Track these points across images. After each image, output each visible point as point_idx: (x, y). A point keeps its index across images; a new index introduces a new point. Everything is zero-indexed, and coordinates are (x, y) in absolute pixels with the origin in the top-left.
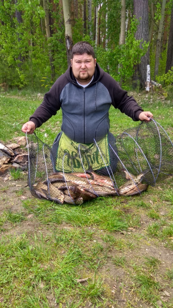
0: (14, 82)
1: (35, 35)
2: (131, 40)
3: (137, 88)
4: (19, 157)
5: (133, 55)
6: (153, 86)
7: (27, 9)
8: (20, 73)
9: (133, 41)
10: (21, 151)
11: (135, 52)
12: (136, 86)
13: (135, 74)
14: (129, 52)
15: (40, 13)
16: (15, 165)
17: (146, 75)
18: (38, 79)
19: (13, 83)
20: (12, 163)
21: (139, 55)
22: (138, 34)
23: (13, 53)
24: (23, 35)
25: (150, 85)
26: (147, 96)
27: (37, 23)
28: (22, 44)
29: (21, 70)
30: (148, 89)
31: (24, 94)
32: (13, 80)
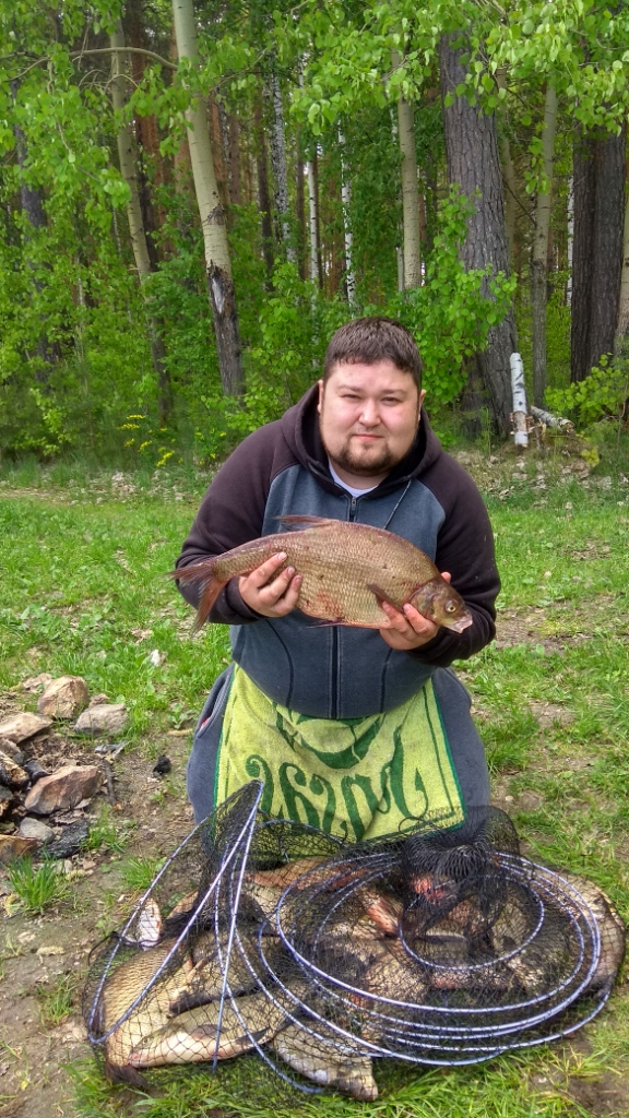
0: (23, 437)
1: (94, 266)
2: (449, 272)
3: (483, 438)
4: (47, 789)
5: (460, 324)
6: (541, 428)
7: (63, 178)
8: (44, 404)
9: (456, 274)
10: (57, 748)
11: (465, 312)
12: (474, 430)
13: (470, 386)
14: (442, 314)
15: (111, 193)
16: (33, 830)
17: (510, 389)
18: (113, 422)
19: (21, 441)
20: (18, 820)
21: (479, 321)
22: (471, 247)
23: (16, 335)
24: (52, 270)
25: (529, 424)
26: (522, 465)
27: (101, 225)
28: (49, 301)
29: (46, 392)
30: (521, 437)
31: (63, 480)
32: (18, 430)
